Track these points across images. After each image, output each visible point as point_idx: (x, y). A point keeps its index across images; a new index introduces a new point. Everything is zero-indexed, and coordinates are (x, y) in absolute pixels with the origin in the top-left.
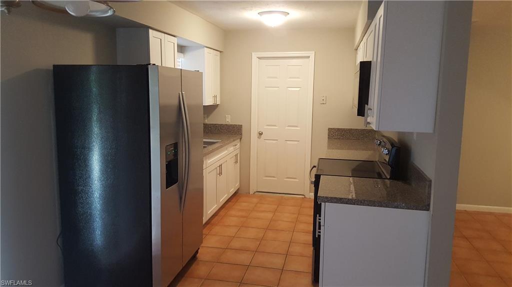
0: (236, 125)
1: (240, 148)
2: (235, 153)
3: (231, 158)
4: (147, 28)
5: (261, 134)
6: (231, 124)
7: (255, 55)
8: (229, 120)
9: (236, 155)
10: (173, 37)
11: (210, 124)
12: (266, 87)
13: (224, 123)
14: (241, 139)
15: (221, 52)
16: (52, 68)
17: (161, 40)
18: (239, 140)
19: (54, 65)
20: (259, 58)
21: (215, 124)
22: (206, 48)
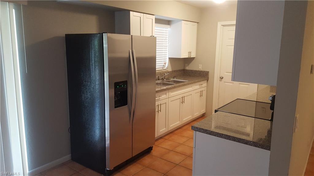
0: (205, 71)
1: (207, 87)
2: (200, 90)
3: (196, 93)
4: (128, 11)
5: (222, 78)
6: (202, 70)
7: (219, 24)
8: (200, 68)
9: (201, 92)
10: (152, 16)
11: (189, 70)
12: (227, 46)
13: (197, 70)
14: (208, 81)
15: (198, 23)
16: (65, 36)
17: (140, 17)
18: (206, 81)
19: (66, 34)
20: (223, 25)
21: (192, 70)
22: (183, 21)
